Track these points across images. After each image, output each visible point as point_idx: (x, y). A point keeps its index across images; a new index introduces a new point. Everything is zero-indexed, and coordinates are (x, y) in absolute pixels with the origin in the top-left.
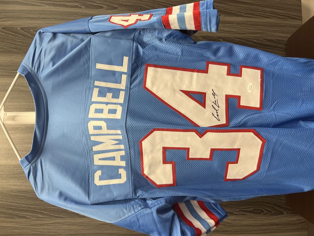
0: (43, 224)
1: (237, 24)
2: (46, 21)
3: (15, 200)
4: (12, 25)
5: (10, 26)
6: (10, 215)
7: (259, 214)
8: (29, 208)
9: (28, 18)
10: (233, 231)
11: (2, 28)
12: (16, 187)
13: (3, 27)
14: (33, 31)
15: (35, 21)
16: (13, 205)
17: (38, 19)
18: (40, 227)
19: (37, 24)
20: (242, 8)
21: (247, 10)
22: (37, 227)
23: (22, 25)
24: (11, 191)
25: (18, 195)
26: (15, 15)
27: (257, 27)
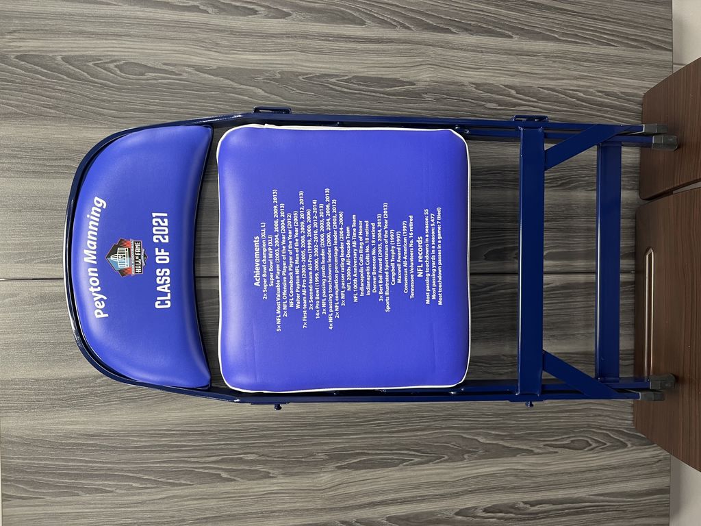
0: (143, 503)
1: (546, 57)
2: (124, 42)
4: (41, 49)
5: (35, 51)
6: (67, 487)
7: (582, 449)
8: (110, 469)
9: (81, 33)
10: (532, 485)
11: (17, 57)
13: (19, 54)
14: (95, 64)
15: (98, 42)
16: (72, 466)
17: (105, 35)
18: (136, 509)
19: (102, 49)
20: (555, 22)
21: (565, 25)
22: (129, 509)
23: (65, 51)
24: (66, 437)
25: (81, 444)
26: (45, 25)
27: (585, 64)
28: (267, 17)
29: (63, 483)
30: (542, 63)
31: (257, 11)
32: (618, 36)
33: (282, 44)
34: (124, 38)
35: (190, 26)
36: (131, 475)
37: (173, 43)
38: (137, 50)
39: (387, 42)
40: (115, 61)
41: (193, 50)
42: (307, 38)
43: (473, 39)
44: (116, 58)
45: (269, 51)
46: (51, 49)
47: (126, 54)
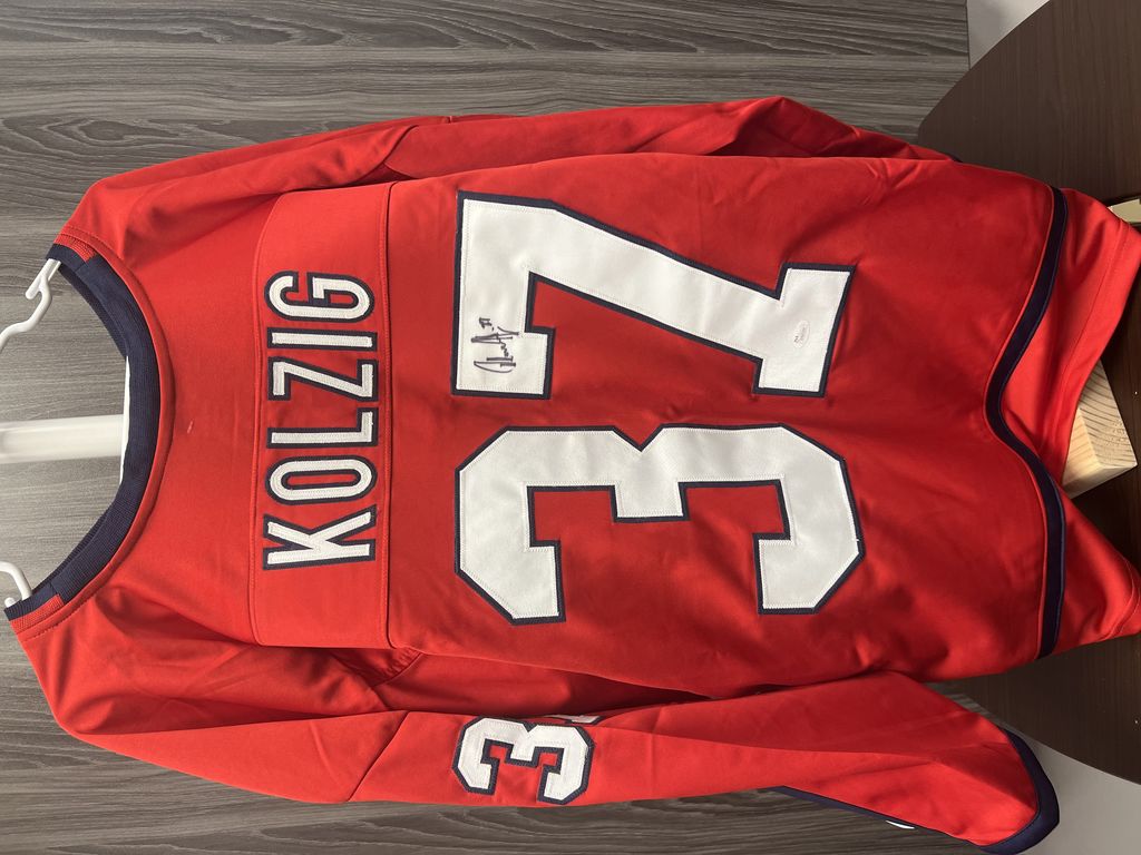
0: (133, 780)
2: (91, 93)
6: (19, 755)
9: (30, 84)
14: (49, 128)
15: (56, 95)
16: (26, 723)
17: (64, 86)
18: (122, 790)
19: (61, 105)
20: (766, 22)
21: (783, 27)
22: (113, 790)
23: (8, 112)
24: (16, 679)
28: (304, 42)
29: (13, 748)
31: (289, 35)
32: (874, 38)
33: (330, 82)
34: (93, 87)
35: (190, 64)
37: (163, 90)
38: (111, 103)
39: (494, 70)
40: (79, 121)
41: (195, 98)
42: (368, 71)
43: (632, 57)
44: (81, 116)
45: (310, 93)
47: (95, 109)
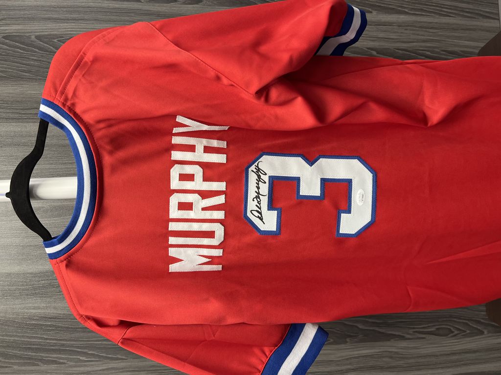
0: (88, 373)
2: (79, 24)
3: (37, 334)
4: (20, 31)
5: (17, 33)
6: (29, 359)
7: (446, 335)
8: (63, 345)
9: (49, 19)
10: (405, 366)
11: (4, 37)
12: (39, 311)
13: (5, 35)
15: (61, 25)
16: (34, 342)
17: (66, 20)
19: (64, 30)
21: (413, 3)
23: (38, 32)
24: (30, 319)
25: (42, 325)
26: (24, 14)
27: (431, 30)
28: (184, 3)
29: (27, 355)
30: (396, 30)
32: (456, 10)
34: (80, 21)
35: (128, 12)
36: (79, 350)
46: (27, 31)
